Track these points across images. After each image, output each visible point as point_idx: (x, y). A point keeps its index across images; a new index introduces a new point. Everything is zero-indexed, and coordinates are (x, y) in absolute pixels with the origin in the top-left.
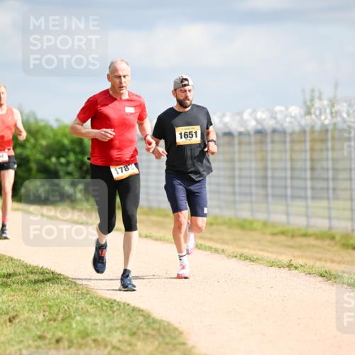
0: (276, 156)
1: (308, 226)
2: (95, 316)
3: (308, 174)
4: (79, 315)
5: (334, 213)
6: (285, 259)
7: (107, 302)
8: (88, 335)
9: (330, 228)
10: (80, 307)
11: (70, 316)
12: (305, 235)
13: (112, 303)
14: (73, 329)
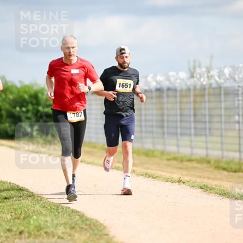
0: (170, 106)
1: (192, 154)
2: (46, 216)
3: (192, 119)
4: (35, 215)
5: (210, 145)
6: (176, 176)
7: (55, 206)
8: (41, 229)
9: (207, 156)
10: (36, 210)
11: (29, 216)
12: (190, 160)
13: (58, 207)
14: (31, 224)
